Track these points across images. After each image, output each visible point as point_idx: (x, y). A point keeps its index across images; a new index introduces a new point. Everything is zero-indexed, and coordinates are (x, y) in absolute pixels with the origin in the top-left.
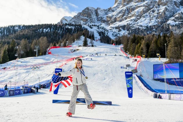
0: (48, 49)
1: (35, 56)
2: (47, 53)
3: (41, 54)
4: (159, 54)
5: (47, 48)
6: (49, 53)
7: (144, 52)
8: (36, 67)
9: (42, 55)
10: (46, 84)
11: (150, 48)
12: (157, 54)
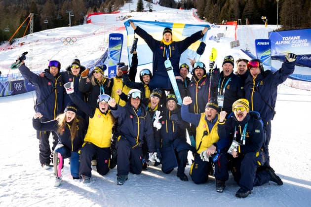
0: (87, 16)
1: (68, 26)
2: (85, 22)
3: (76, 22)
4: (265, 18)
5: (85, 15)
6: (89, 22)
7: (236, 15)
8: (70, 41)
9: (78, 24)
10: (89, 66)
11: (245, 10)
12: (263, 18)
